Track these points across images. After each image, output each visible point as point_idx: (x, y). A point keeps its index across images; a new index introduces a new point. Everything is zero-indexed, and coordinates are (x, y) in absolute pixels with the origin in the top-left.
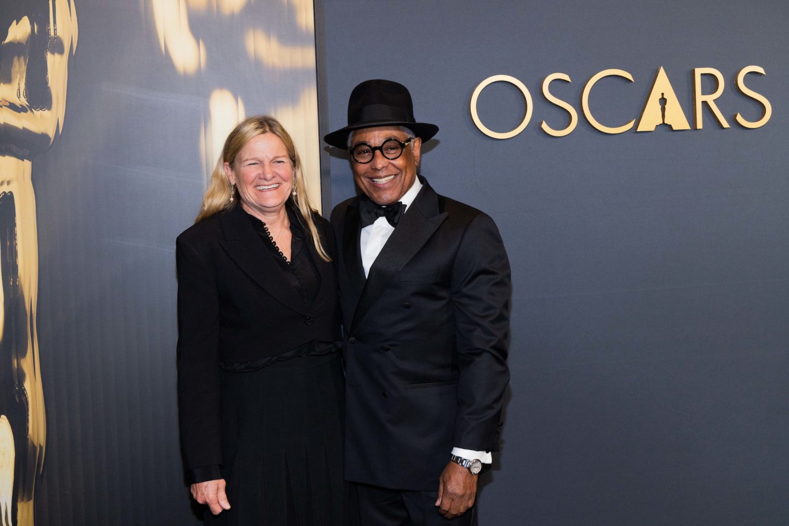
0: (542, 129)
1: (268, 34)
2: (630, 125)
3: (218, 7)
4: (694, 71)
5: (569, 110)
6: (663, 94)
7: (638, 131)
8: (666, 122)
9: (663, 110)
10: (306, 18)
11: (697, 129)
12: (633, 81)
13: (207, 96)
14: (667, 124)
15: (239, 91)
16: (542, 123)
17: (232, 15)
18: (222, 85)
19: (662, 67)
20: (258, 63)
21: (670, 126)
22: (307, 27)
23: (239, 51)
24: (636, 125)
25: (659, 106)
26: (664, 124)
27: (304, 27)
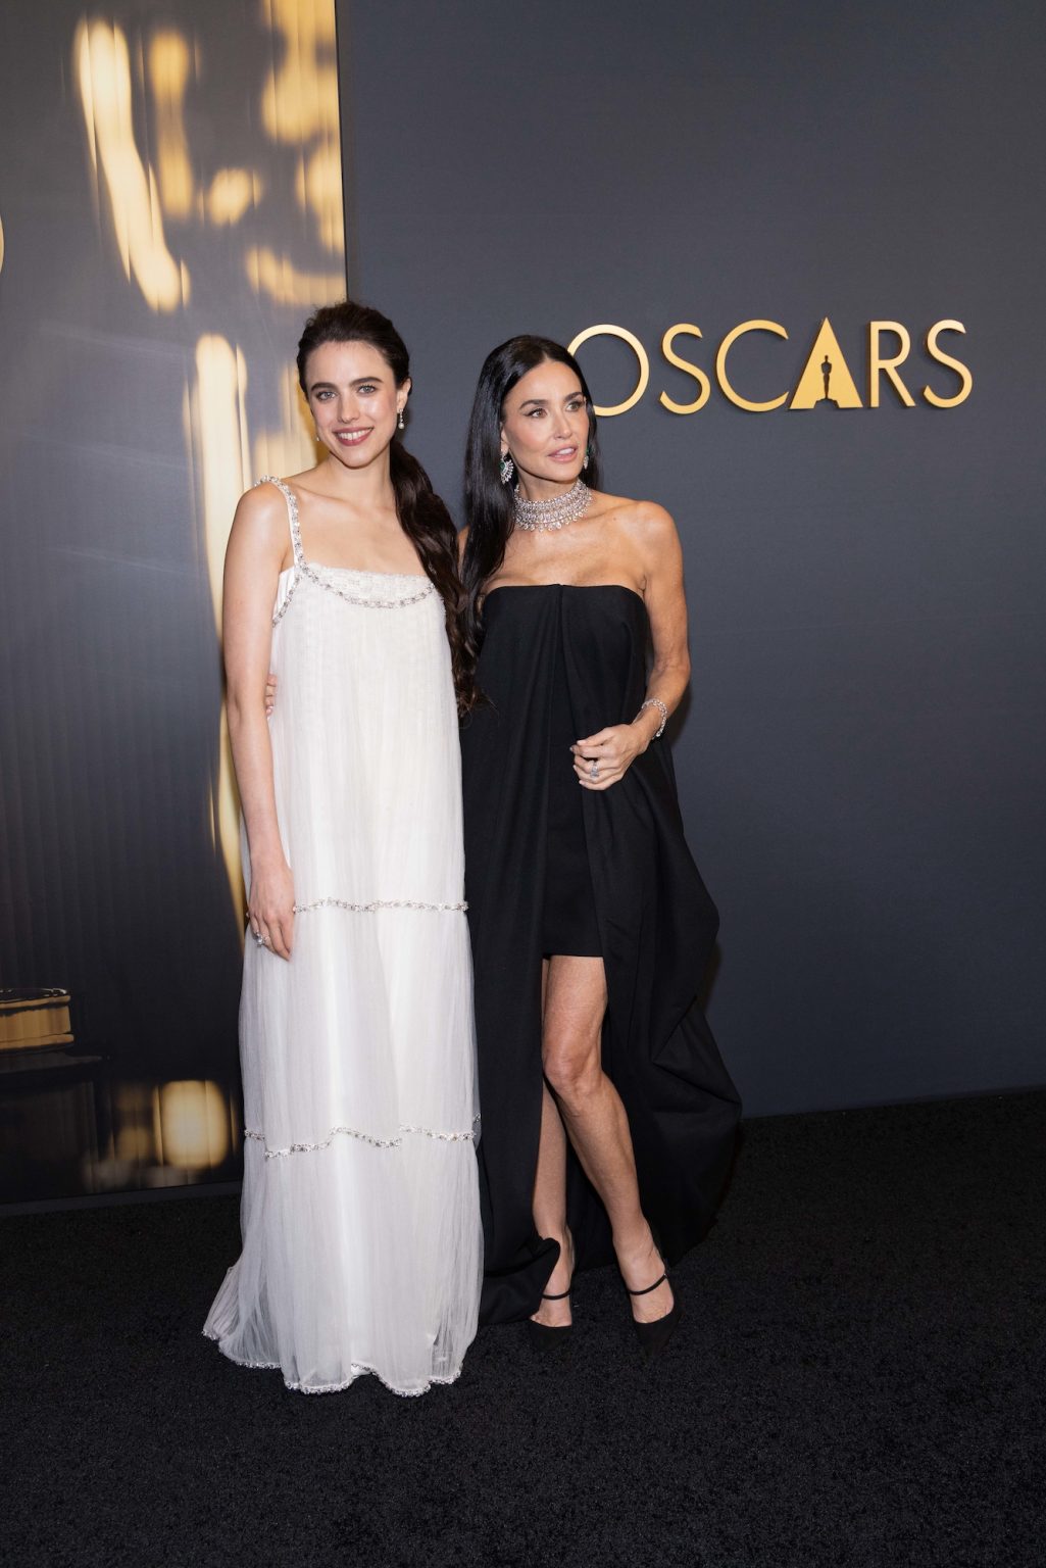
0: (661, 403)
1: (279, 257)
2: (782, 400)
3: (207, 213)
4: (869, 325)
5: (698, 377)
6: (826, 357)
7: (792, 407)
8: (830, 397)
9: (827, 379)
10: (334, 233)
11: (870, 408)
12: (786, 337)
13: (192, 345)
14: (831, 400)
15: (238, 338)
16: (661, 395)
17: (227, 226)
18: (214, 329)
19: (826, 319)
20: (264, 297)
21: (835, 402)
22: (334, 247)
23: (237, 279)
24: (790, 400)
25: (822, 375)
26: (827, 399)
27: (331, 246)
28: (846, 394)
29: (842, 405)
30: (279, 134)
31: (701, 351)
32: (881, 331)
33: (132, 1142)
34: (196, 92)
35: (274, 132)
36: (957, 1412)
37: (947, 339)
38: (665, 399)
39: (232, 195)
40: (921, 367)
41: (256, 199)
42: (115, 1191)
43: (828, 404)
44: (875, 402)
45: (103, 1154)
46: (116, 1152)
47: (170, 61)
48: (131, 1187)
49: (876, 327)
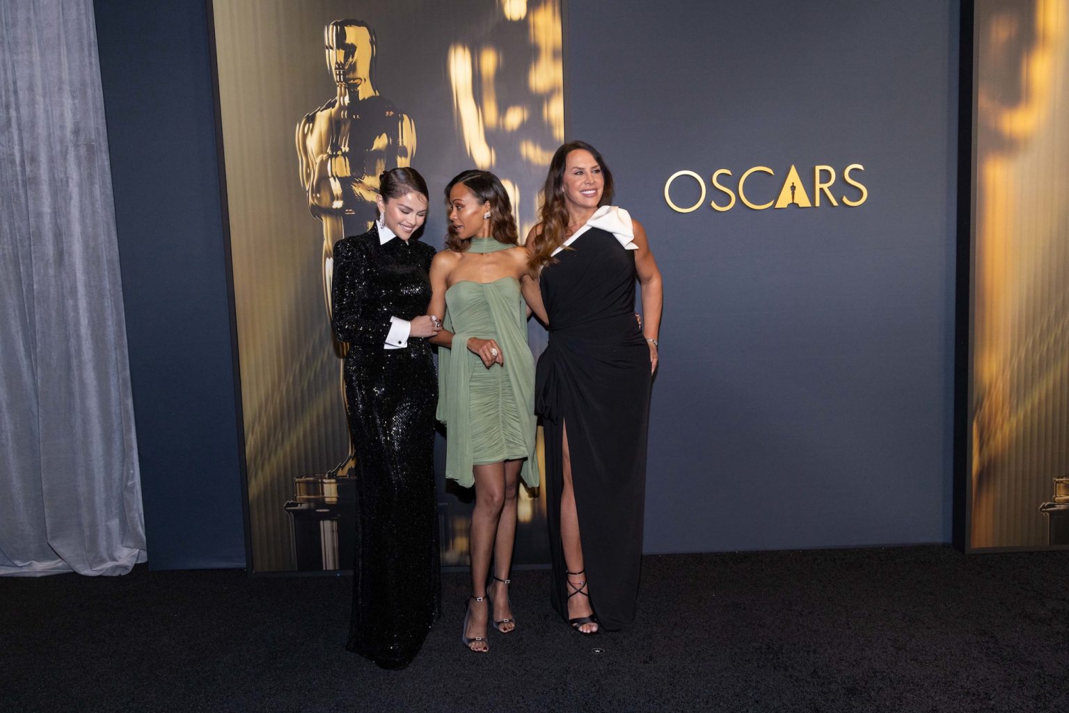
0: (711, 206)
2: (771, 204)
4: (815, 167)
5: (729, 193)
6: (793, 183)
9: (793, 193)
11: (815, 207)
12: (773, 174)
14: (795, 203)
16: (712, 202)
19: (793, 165)
21: (798, 204)
22: (560, 138)
23: (518, 154)
24: (775, 203)
25: (791, 192)
26: (793, 203)
27: (558, 139)
28: (803, 200)
29: (800, 206)
30: (536, 90)
31: (731, 182)
32: (820, 170)
33: (461, 543)
34: (500, 74)
35: (534, 89)
36: (852, 699)
37: (854, 173)
38: (713, 204)
39: (515, 118)
40: (841, 187)
41: (525, 119)
42: (451, 566)
43: (794, 205)
44: (818, 204)
45: (447, 549)
46: (453, 548)
47: (489, 61)
48: (458, 565)
49: (818, 168)
